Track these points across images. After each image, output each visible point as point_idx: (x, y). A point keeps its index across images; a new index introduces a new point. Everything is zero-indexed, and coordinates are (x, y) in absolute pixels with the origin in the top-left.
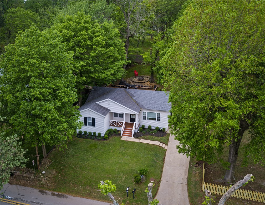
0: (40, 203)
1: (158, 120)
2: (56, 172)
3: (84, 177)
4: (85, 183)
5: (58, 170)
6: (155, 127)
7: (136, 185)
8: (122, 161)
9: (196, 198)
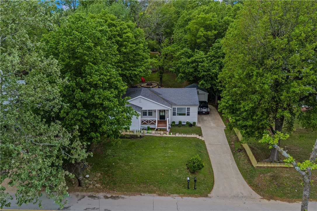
0: (95, 209)
1: (188, 115)
2: (102, 174)
3: (135, 174)
4: (138, 181)
5: (103, 172)
6: (185, 122)
7: (192, 175)
8: (169, 155)
9: (253, 179)
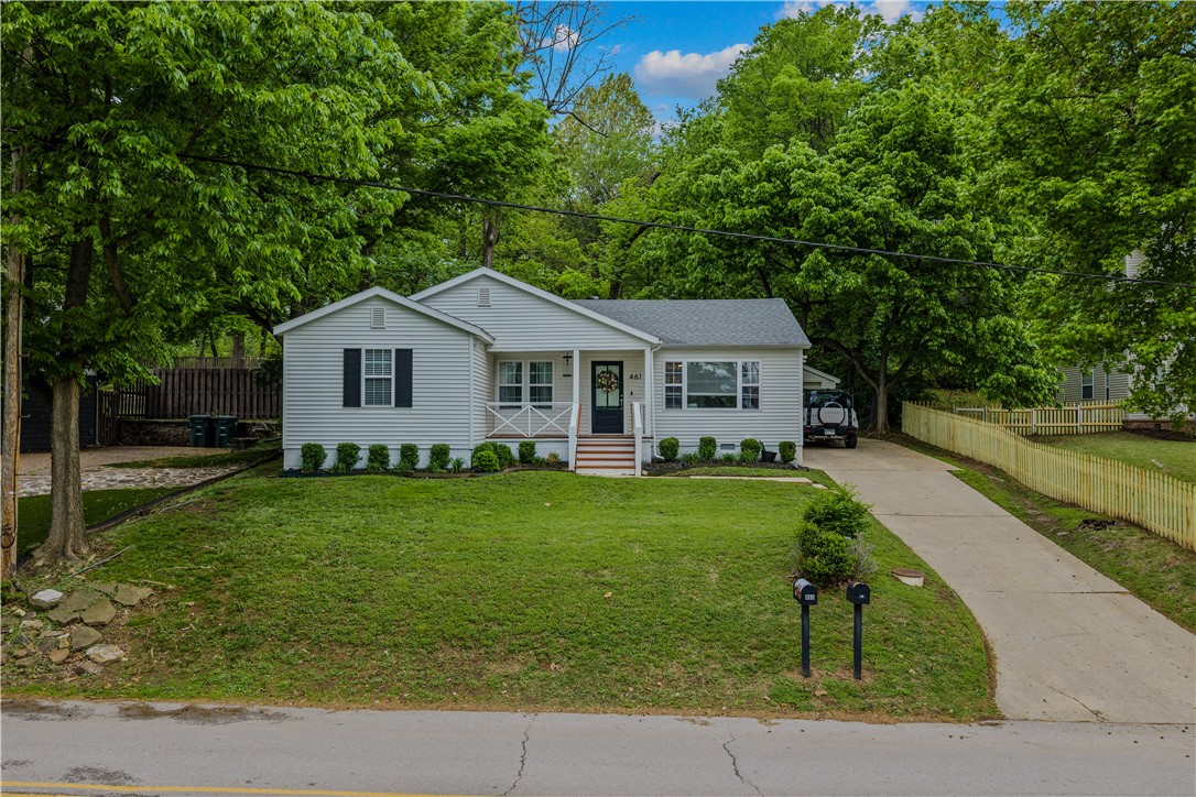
1: (752, 401)
5: (176, 583)
6: (732, 445)
